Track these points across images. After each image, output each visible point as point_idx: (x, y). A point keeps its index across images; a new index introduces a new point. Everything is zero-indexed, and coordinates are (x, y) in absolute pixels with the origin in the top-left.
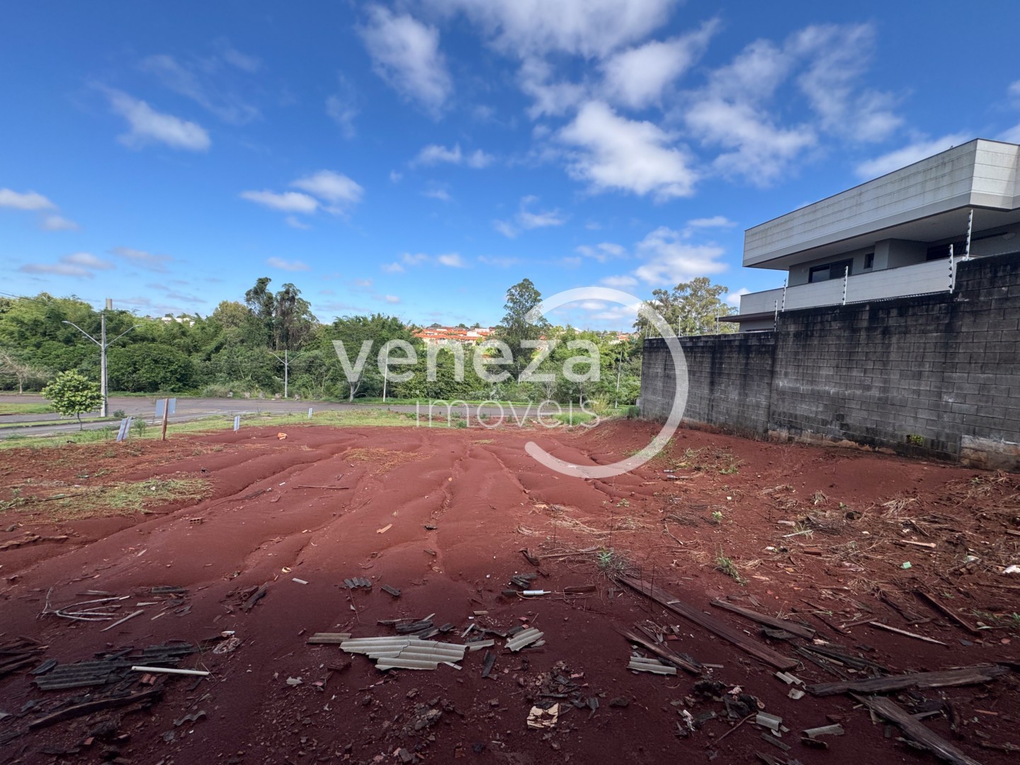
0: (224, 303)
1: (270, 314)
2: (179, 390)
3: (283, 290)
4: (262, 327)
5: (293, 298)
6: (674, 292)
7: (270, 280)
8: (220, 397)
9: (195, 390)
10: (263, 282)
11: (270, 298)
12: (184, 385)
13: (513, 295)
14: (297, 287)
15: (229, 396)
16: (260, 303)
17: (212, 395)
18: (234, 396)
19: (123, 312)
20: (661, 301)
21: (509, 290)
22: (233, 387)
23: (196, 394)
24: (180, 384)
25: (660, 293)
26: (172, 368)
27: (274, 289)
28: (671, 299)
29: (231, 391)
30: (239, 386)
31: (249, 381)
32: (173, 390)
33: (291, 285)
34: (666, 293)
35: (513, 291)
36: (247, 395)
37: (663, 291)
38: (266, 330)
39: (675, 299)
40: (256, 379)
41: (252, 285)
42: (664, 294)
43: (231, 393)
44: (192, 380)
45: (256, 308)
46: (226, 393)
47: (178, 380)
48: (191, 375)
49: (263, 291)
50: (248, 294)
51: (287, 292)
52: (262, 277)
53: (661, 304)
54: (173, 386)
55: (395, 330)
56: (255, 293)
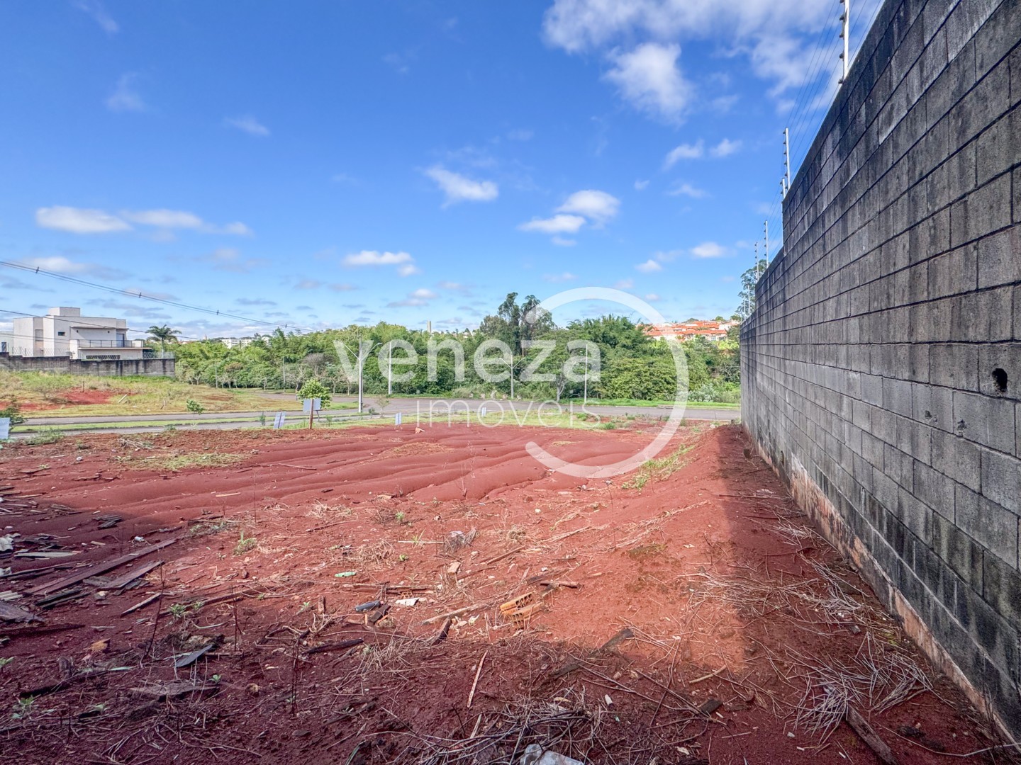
0: (487, 317)
1: (517, 324)
2: (437, 392)
3: (527, 301)
5: (534, 308)
7: (517, 294)
8: (464, 397)
9: (448, 393)
10: (511, 297)
11: (517, 310)
12: (441, 388)
14: (537, 298)
15: (470, 397)
16: (509, 314)
17: (458, 396)
18: (473, 397)
19: (414, 332)
21: (744, 275)
22: (476, 389)
23: (449, 395)
27: (520, 302)
30: (480, 389)
32: (433, 392)
33: (531, 296)
36: (483, 396)
38: (514, 338)
41: (504, 299)
43: (472, 394)
44: (447, 383)
45: (507, 319)
46: (468, 395)
47: (437, 384)
48: (447, 379)
49: (511, 304)
50: (500, 309)
51: (530, 303)
52: (511, 292)
54: (433, 389)
55: (624, 329)
56: (506, 306)
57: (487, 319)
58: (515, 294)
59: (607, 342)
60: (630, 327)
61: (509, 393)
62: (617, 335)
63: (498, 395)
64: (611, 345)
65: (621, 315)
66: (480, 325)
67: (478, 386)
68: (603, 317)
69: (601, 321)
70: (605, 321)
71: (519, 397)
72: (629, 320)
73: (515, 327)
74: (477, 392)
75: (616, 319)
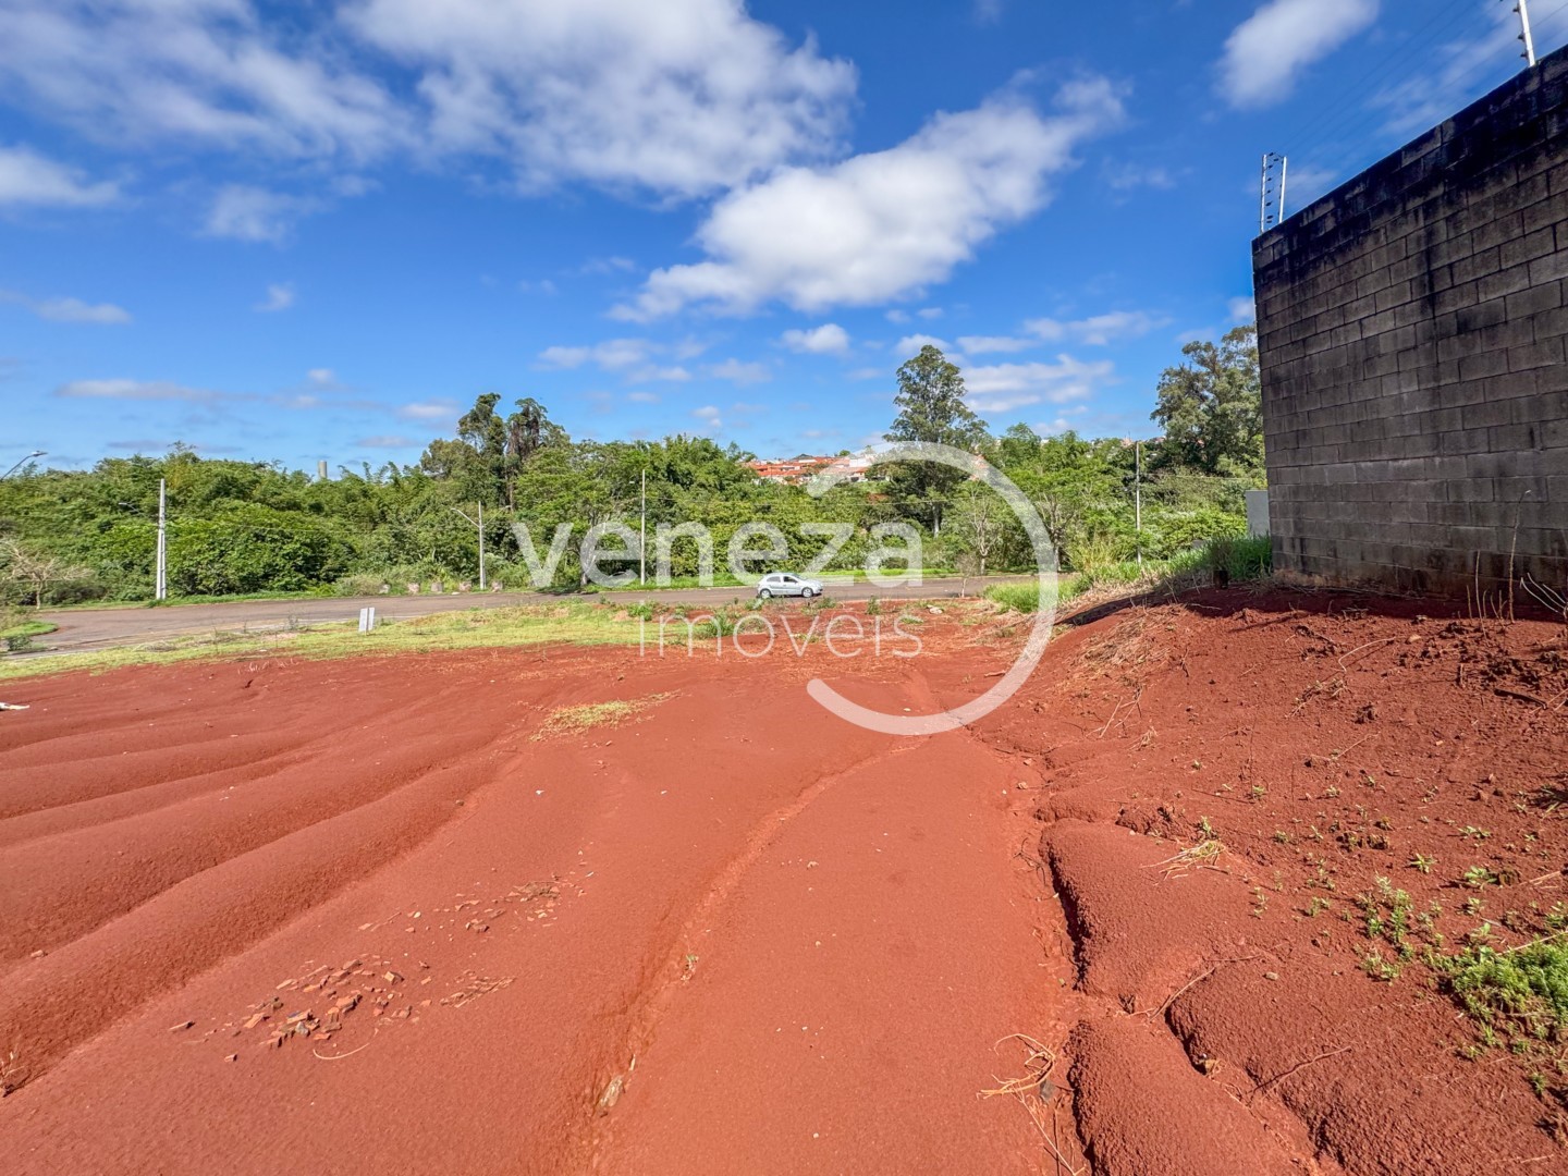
0: (436, 442)
1: (500, 452)
2: (300, 587)
3: (519, 410)
4: (487, 473)
5: (535, 421)
6: (1224, 345)
7: (499, 396)
8: (366, 594)
9: (326, 586)
10: (488, 401)
11: (498, 425)
12: (311, 577)
13: (909, 378)
14: (540, 402)
15: (381, 592)
16: (482, 435)
17: (350, 593)
18: (391, 590)
20: (1203, 362)
22: (397, 575)
23: (329, 590)
24: (301, 576)
25: (1199, 347)
26: (288, 548)
27: (505, 412)
28: (1220, 358)
29: (386, 583)
30: (407, 575)
31: (431, 563)
32: (285, 588)
33: (530, 401)
34: (1208, 347)
35: (908, 371)
36: (413, 588)
37: (1203, 345)
38: (493, 478)
39: (1229, 358)
40: (444, 558)
41: (471, 405)
42: (1205, 350)
43: (386, 586)
44: (326, 567)
46: (381, 587)
47: (299, 569)
48: (327, 559)
49: (487, 416)
50: (462, 423)
51: (526, 414)
52: (486, 394)
53: (1204, 370)
54: (287, 579)
55: (704, 459)
56: (475, 418)
57: (437, 446)
58: (495, 397)
59: (676, 481)
60: (715, 454)
61: (476, 581)
62: (693, 468)
63: (450, 584)
64: (682, 485)
65: (702, 435)
66: (420, 456)
67: (404, 568)
68: (668, 439)
69: (664, 445)
70: (670, 446)
71: (496, 586)
72: (714, 443)
73: (496, 456)
74: (401, 580)
75: (690, 441)
